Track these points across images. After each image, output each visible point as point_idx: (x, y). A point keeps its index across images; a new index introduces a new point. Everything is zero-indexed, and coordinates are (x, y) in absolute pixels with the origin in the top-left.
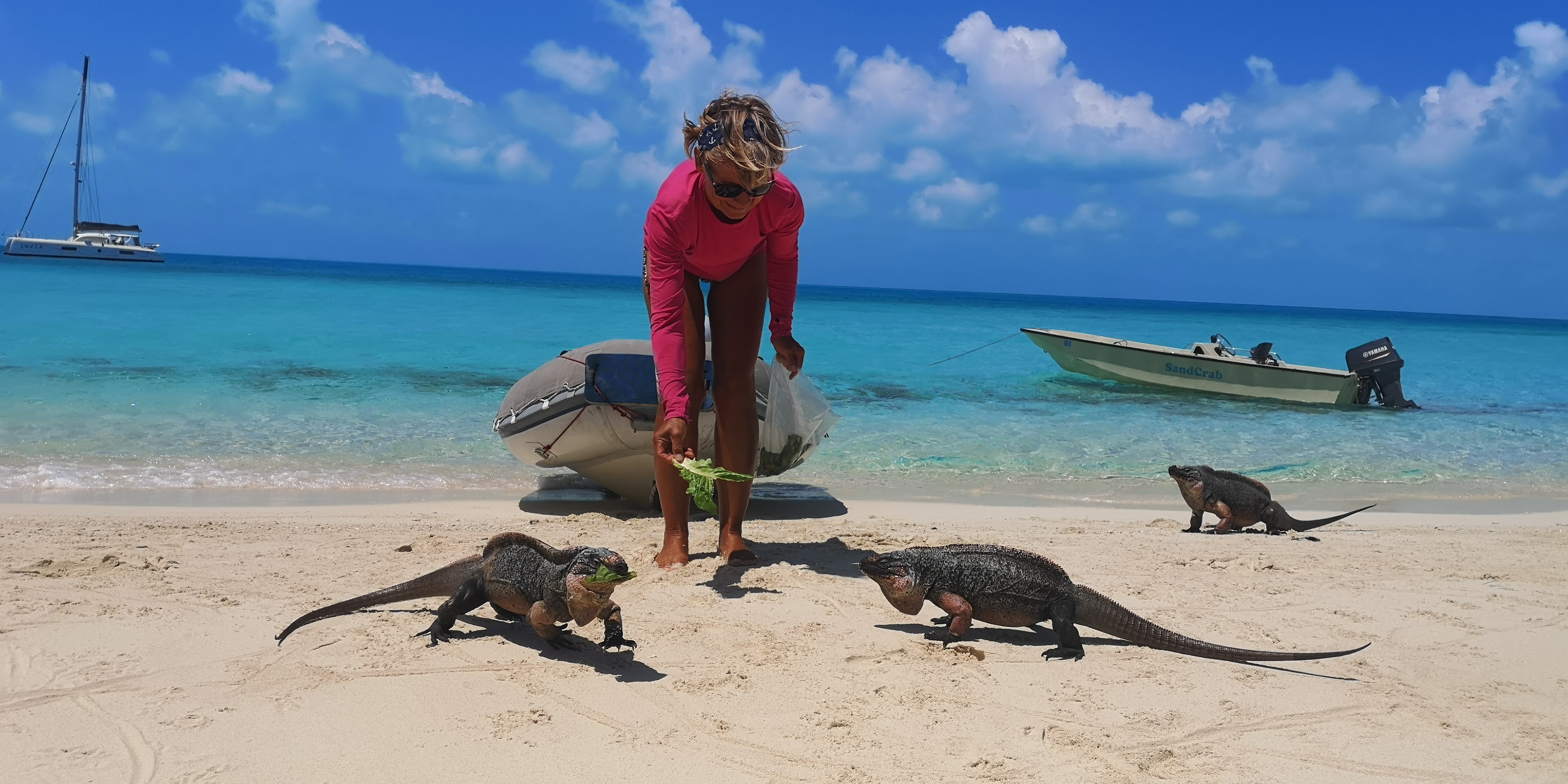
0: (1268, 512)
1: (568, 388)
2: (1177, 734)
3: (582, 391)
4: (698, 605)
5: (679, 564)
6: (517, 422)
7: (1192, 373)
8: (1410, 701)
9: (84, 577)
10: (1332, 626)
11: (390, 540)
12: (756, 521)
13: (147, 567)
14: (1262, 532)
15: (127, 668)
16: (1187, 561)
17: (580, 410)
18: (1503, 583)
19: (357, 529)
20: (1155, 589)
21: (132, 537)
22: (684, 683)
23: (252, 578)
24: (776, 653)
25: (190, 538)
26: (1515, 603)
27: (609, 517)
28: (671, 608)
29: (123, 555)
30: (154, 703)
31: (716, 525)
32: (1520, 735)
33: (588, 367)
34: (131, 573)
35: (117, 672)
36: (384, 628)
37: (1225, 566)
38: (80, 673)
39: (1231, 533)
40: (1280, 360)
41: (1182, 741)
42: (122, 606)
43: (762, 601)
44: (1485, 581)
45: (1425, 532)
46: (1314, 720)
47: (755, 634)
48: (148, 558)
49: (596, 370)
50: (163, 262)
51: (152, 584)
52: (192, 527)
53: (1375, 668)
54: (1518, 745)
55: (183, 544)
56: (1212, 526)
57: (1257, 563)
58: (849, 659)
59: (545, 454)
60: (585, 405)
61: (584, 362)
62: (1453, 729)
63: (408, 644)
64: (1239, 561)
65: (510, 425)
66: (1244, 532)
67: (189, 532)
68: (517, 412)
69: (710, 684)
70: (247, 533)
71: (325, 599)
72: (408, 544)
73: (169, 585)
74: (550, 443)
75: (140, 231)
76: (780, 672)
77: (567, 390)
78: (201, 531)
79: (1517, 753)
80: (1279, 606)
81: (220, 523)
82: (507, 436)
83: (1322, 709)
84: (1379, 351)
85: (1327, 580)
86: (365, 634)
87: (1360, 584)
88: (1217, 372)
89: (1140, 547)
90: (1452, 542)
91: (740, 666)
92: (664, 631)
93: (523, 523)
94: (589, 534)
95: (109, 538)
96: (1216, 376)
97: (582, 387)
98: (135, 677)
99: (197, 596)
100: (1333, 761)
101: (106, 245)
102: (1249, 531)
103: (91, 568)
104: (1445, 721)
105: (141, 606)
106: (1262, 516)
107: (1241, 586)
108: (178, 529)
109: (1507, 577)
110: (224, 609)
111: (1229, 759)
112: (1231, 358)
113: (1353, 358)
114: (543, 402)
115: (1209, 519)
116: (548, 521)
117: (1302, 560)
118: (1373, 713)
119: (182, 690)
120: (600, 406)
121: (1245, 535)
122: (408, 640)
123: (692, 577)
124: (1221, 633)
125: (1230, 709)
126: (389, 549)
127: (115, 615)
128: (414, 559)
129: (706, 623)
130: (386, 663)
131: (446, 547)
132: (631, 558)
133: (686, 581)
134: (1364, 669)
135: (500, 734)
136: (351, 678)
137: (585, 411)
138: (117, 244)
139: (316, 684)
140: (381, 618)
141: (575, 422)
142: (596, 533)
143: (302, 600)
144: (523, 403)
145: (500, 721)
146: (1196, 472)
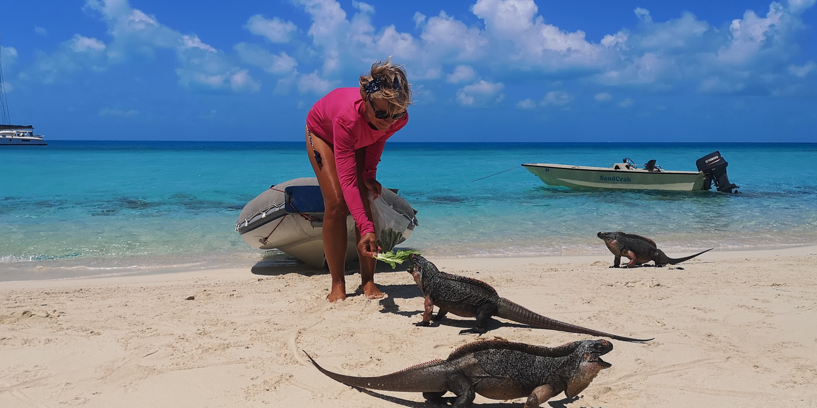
0: (655, 255)
2: (613, 378)
3: (283, 207)
4: (353, 321)
5: (341, 299)
6: (249, 225)
7: (614, 180)
8: (737, 354)
9: (13, 324)
10: (693, 316)
11: (182, 294)
12: (381, 273)
13: (47, 316)
14: (653, 266)
15: (40, 373)
16: (613, 284)
17: (283, 217)
18: (783, 288)
19: (163, 288)
20: (597, 300)
21: (38, 300)
22: (347, 364)
23: (107, 319)
24: (397, 345)
25: (70, 299)
26: (790, 299)
27: (301, 275)
28: (338, 324)
29: (34, 310)
30: (56, 392)
31: (360, 277)
32: (795, 370)
33: (286, 194)
34: (39, 320)
35: (34, 376)
36: (182, 343)
37: (633, 286)
38: (13, 378)
39: (636, 267)
40: (661, 168)
41: (616, 382)
42: (35, 339)
43: (387, 317)
44: (774, 287)
45: (741, 262)
46: (686, 367)
47: (384, 336)
48: (48, 311)
49: (290, 196)
50: (47, 145)
51: (51, 326)
52: (71, 292)
53: (717, 337)
54: (795, 375)
55: (67, 302)
56: (626, 264)
57: (651, 283)
58: (435, 347)
59: (265, 243)
60: (285, 215)
61: (284, 191)
62: (760, 368)
63: (196, 351)
64: (641, 282)
65: (245, 227)
66: (643, 266)
67: (70, 295)
68: (248, 220)
69: (361, 365)
70: (102, 294)
71: (148, 328)
72: (192, 296)
73: (61, 325)
74: (267, 236)
75: (33, 129)
76: (399, 356)
77: (275, 207)
78: (77, 294)
79: (794, 380)
80: (664, 306)
81: (87, 289)
82: (243, 233)
83: (690, 361)
84: (714, 159)
85: (689, 291)
86: (172, 347)
87: (707, 292)
88: (628, 178)
89: (588, 277)
90: (755, 267)
91: (377, 354)
92: (335, 337)
93: (254, 281)
94: (291, 285)
95: (25, 301)
96: (627, 180)
97: (283, 205)
98: (45, 378)
99: (77, 331)
100: (697, 389)
101: (14, 137)
102: (646, 266)
103: (16, 319)
104: (756, 364)
105: (46, 338)
106: (652, 257)
107: (643, 296)
108: (63, 294)
109: (785, 284)
110: (92, 337)
111: (641, 391)
112: (634, 170)
113: (700, 164)
114: (262, 214)
115: (624, 260)
116: (268, 279)
117: (675, 280)
118: (717, 362)
119: (71, 384)
120: (294, 215)
121: (644, 268)
122: (196, 349)
123: (348, 306)
124: (634, 322)
125: (640, 363)
126: (182, 299)
127: (32, 344)
128: (196, 303)
129: (358, 331)
130: (184, 362)
131: (214, 296)
132: (314, 297)
133: (346, 309)
134: (711, 338)
135: (248, 398)
136: (165, 372)
137: (286, 218)
138: (20, 136)
139: (146, 376)
140: (180, 337)
141: (281, 224)
142: (295, 284)
143: (136, 330)
144: (251, 215)
145: (249, 391)
146: (612, 235)
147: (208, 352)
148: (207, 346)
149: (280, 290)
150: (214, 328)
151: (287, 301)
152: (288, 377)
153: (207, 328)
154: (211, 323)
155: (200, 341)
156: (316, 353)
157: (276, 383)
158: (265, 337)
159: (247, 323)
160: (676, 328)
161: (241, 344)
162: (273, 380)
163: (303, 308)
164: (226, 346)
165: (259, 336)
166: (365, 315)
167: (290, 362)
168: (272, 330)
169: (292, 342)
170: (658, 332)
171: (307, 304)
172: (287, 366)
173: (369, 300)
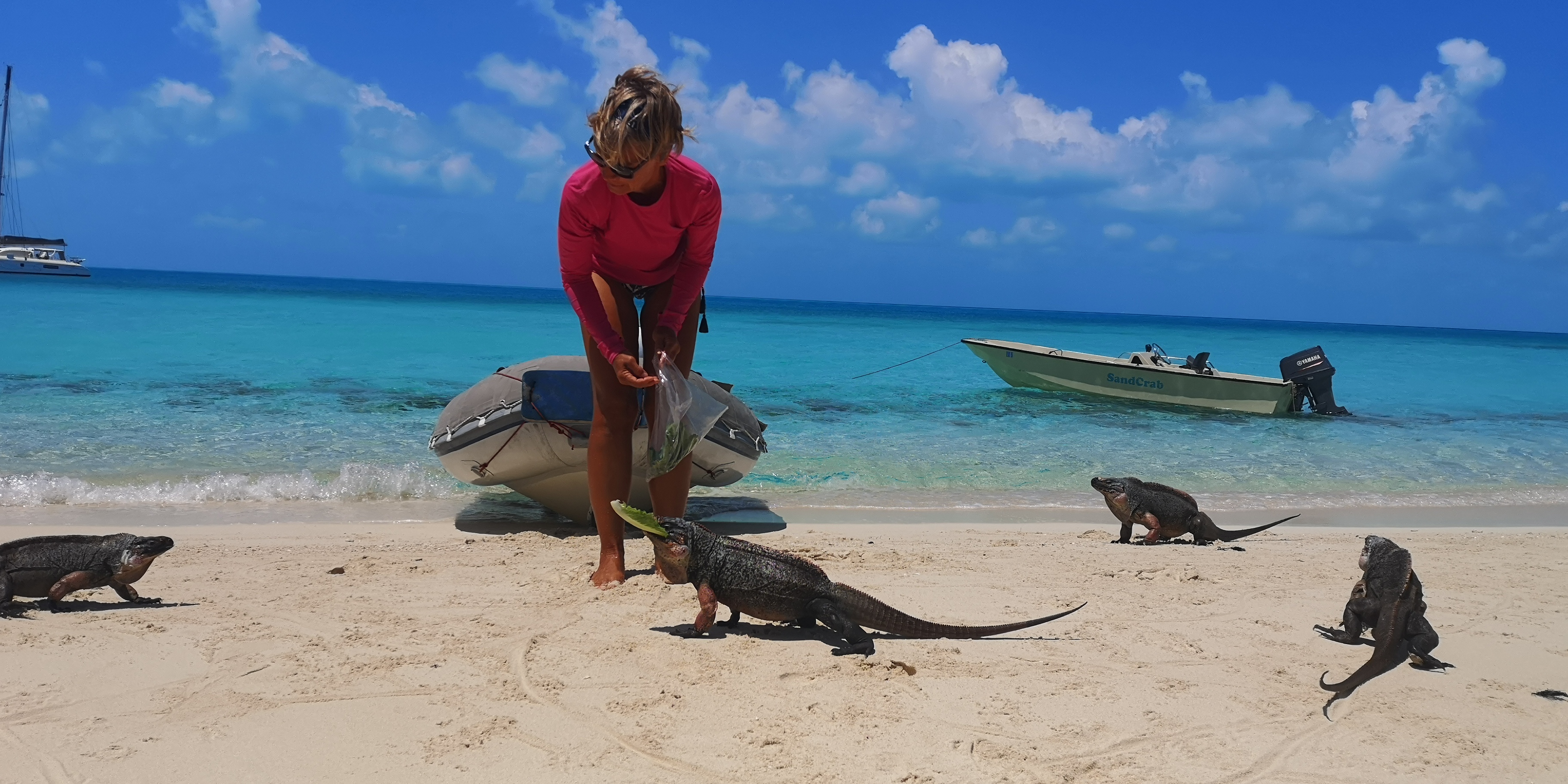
0: (1195, 522)
1: (505, 406)
2: (1102, 746)
3: (519, 408)
4: (634, 623)
5: (616, 582)
6: (453, 439)
7: (1133, 384)
10: (1253, 636)
11: (323, 562)
14: (1190, 542)
15: (48, 699)
16: (1115, 572)
17: (516, 428)
19: (289, 550)
22: (618, 703)
24: (711, 671)
27: (546, 535)
28: (606, 629)
30: (76, 734)
32: (1428, 739)
33: (525, 384)
35: (38, 703)
36: (314, 652)
37: (1152, 577)
39: (1159, 543)
40: (1213, 368)
41: (1106, 752)
42: (44, 635)
45: (1346, 540)
47: (690, 653)
49: (533, 387)
50: (89, 276)
53: (1294, 676)
54: (1428, 750)
56: (1141, 537)
57: (1183, 574)
58: (783, 676)
59: (482, 473)
60: (522, 423)
61: (521, 379)
63: (339, 668)
64: (1166, 572)
65: (446, 443)
66: (1172, 542)
68: (453, 429)
69: (644, 705)
71: (254, 623)
72: (340, 566)
74: (486, 461)
75: (65, 245)
76: (715, 691)
77: (504, 407)
79: (1426, 758)
80: (1202, 616)
82: (443, 454)
84: (1313, 359)
85: (1250, 590)
86: (295, 659)
87: (1281, 593)
88: (1158, 382)
89: (1071, 559)
91: (674, 686)
92: (599, 651)
93: (458, 543)
94: (525, 553)
96: (1156, 386)
97: (519, 404)
98: (56, 707)
101: (29, 259)
102: (1177, 542)
105: (63, 635)
106: (1189, 527)
107: (1166, 597)
110: (150, 636)
111: (1151, 769)
112: (1166, 367)
113: (1288, 366)
114: (479, 420)
115: (1139, 530)
116: (484, 540)
117: (1227, 570)
118: (1290, 721)
119: (106, 720)
120: (538, 424)
121: (1173, 546)
122: (339, 664)
123: (628, 596)
124: (1147, 644)
125: (1153, 720)
126: (322, 572)
127: (35, 644)
128: (346, 581)
129: (642, 642)
130: (316, 688)
131: (380, 569)
132: (566, 577)
133: (623, 600)
134: (1283, 678)
135: (431, 759)
136: (280, 705)
137: (522, 429)
138: (41, 258)
139: (244, 711)
140: (312, 642)
141: (512, 439)
142: (533, 552)
143: (231, 625)
144: (459, 420)
145: (432, 746)
146: (1119, 484)
147: (362, 672)
148: (360, 661)
149: (504, 563)
150: (376, 628)
151: (515, 583)
152: (506, 724)
153: (364, 628)
154: (372, 618)
155: (348, 651)
156: (561, 680)
157: (484, 734)
158: (469, 649)
159: (437, 620)
160: (1221, 658)
161: (424, 659)
162: (478, 728)
163: (544, 597)
164: (395, 661)
165: (458, 645)
166: (657, 614)
167: (513, 696)
168: (483, 636)
169: (518, 658)
170: (1190, 663)
171: (551, 590)
172: (506, 704)
173: (667, 585)
